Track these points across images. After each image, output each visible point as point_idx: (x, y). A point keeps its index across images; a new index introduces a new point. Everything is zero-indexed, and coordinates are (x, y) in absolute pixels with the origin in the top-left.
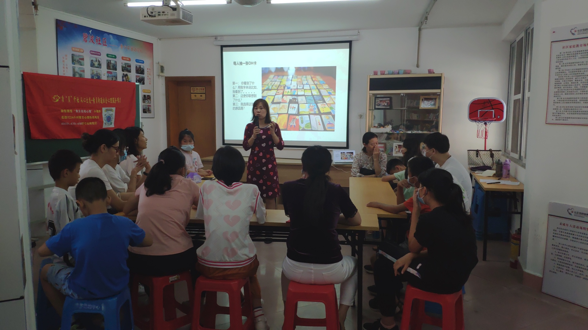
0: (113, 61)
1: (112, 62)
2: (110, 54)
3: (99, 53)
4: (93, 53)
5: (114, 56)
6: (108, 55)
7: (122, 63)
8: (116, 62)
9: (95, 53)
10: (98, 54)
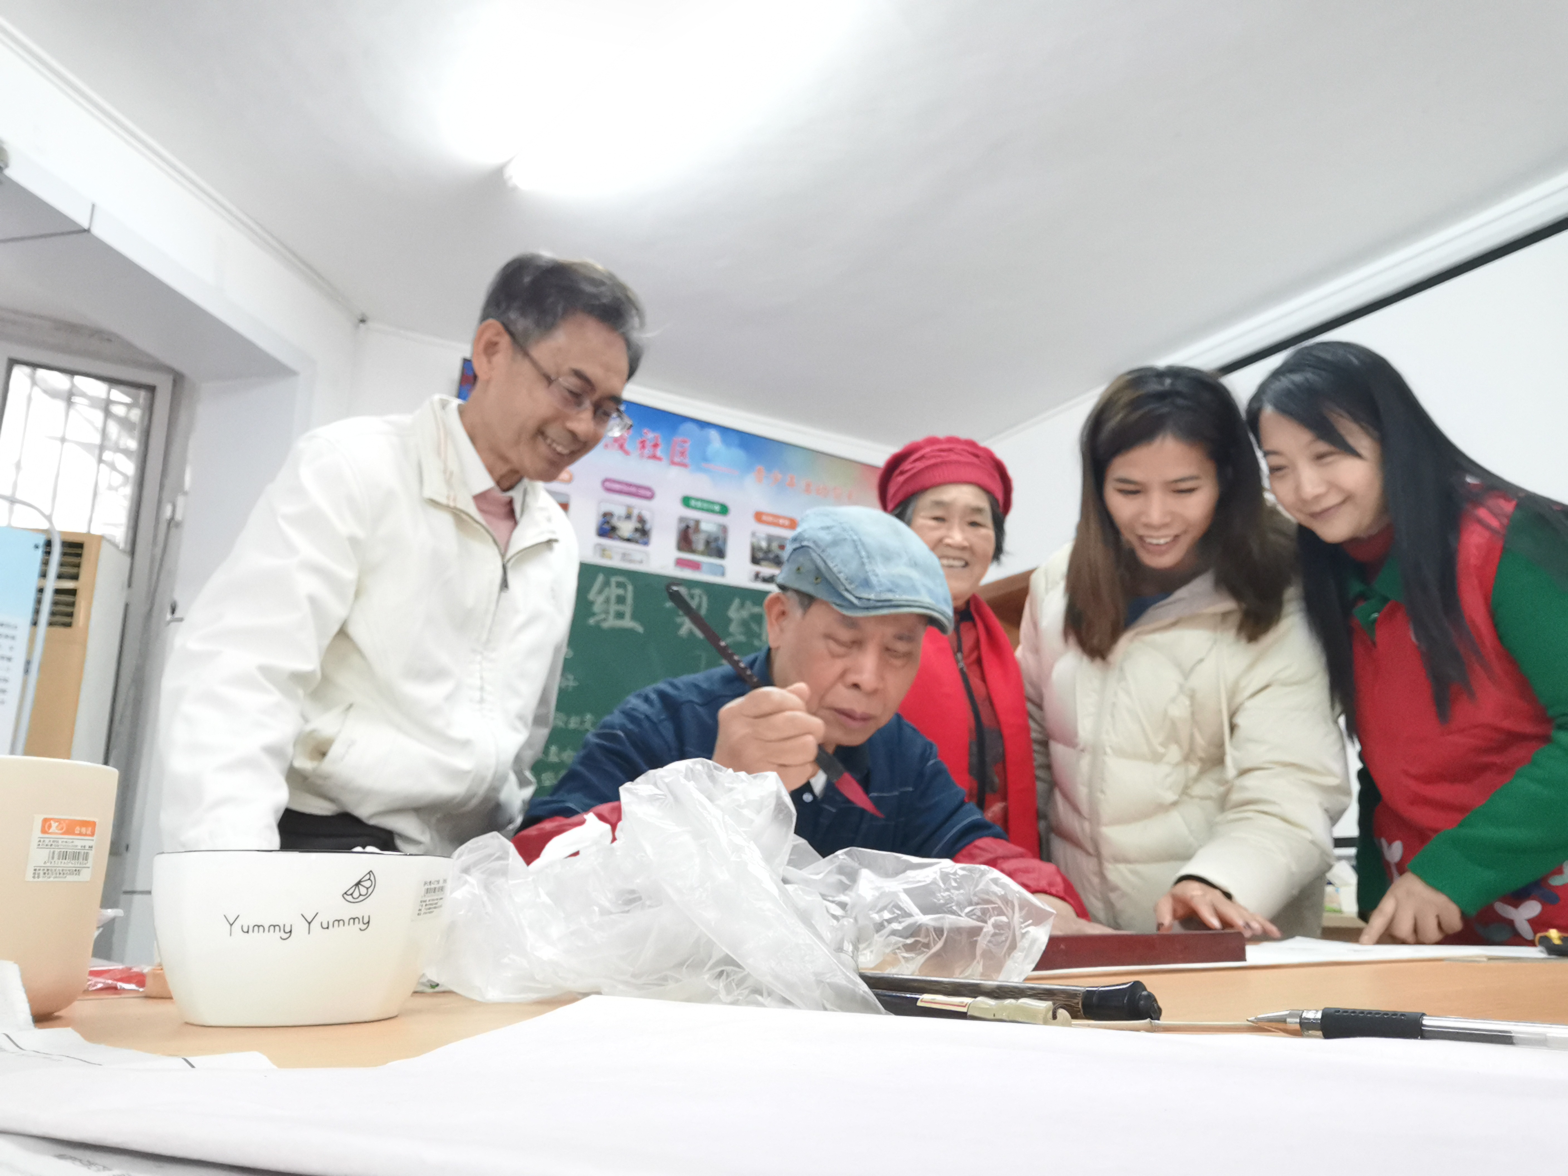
0: (709, 524)
1: (704, 526)
2: (697, 500)
3: (648, 489)
4: (617, 487)
5: (717, 508)
6: (686, 501)
7: (753, 534)
8: (724, 529)
9: (626, 488)
10: (642, 492)
